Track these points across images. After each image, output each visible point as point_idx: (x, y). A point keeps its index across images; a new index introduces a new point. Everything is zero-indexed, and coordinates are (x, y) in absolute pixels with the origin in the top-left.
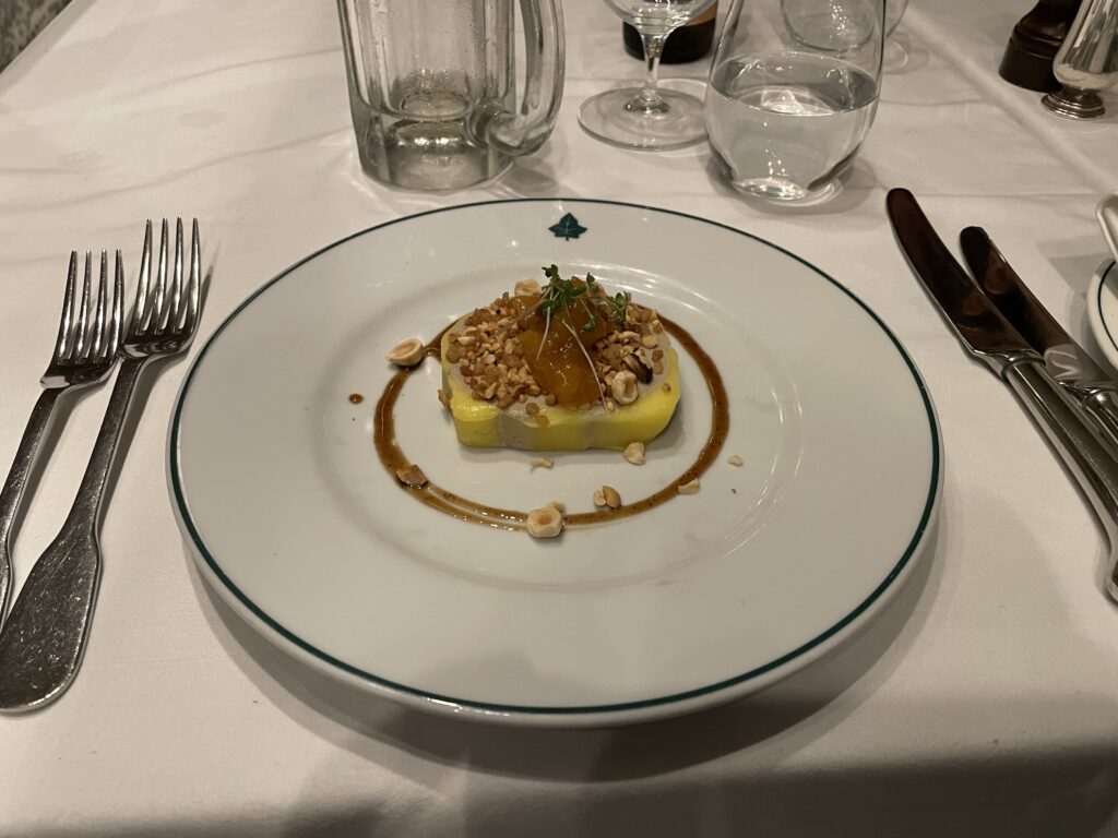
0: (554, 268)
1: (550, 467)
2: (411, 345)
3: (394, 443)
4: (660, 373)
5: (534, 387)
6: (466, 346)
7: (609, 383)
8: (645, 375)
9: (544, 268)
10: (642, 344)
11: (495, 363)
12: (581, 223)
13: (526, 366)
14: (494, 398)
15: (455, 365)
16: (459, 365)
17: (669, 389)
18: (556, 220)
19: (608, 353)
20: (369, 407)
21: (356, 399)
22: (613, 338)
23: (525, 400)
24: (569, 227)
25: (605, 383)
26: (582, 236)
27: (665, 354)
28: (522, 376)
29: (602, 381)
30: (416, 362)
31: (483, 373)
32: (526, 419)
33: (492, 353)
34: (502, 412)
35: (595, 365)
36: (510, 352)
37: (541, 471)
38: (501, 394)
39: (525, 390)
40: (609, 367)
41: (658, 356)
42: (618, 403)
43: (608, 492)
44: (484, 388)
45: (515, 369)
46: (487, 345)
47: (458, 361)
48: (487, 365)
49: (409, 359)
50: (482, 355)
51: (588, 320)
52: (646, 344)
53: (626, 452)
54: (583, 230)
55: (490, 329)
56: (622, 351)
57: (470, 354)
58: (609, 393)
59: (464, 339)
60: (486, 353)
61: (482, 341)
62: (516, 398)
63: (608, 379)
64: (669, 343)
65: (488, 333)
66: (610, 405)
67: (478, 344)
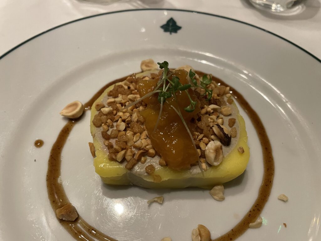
0: (166, 64)
1: (161, 204)
2: (75, 105)
3: (59, 181)
4: (235, 137)
5: (152, 151)
6: (106, 115)
7: (203, 149)
8: (226, 140)
9: (159, 63)
10: (221, 113)
11: (125, 130)
12: (179, 24)
13: (146, 132)
14: (124, 160)
15: (99, 129)
16: (101, 129)
17: (243, 151)
18: (164, 22)
19: (202, 124)
20: (47, 150)
21: (39, 144)
22: (203, 111)
23: (145, 161)
24: (172, 26)
25: (200, 148)
26: (179, 32)
27: (237, 121)
28: (143, 141)
29: (199, 147)
30: (79, 116)
31: (116, 137)
32: (145, 176)
33: (124, 121)
34: (129, 172)
35: (193, 135)
36: (136, 119)
37: (155, 206)
38: (128, 157)
39: (145, 153)
40: (202, 135)
41: (232, 123)
42: (210, 165)
43: (202, 230)
44: (117, 152)
45: (139, 134)
46: (120, 114)
47: (100, 126)
48: (119, 131)
49: (73, 115)
50: (117, 121)
51: (189, 103)
52: (225, 113)
53: (212, 191)
54: (179, 28)
55: (123, 101)
56: (209, 119)
57: (109, 121)
58: (203, 155)
59: (106, 110)
60: (120, 120)
61: (118, 110)
62: (139, 160)
63: (202, 145)
64: (238, 112)
65: (122, 105)
66: (204, 165)
67: (115, 112)
